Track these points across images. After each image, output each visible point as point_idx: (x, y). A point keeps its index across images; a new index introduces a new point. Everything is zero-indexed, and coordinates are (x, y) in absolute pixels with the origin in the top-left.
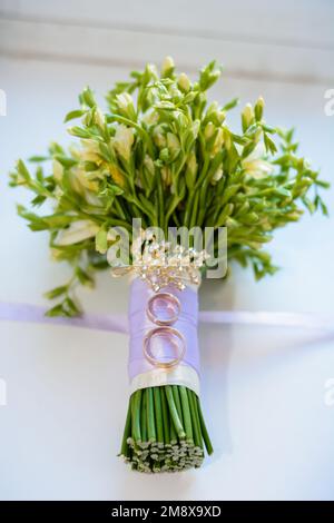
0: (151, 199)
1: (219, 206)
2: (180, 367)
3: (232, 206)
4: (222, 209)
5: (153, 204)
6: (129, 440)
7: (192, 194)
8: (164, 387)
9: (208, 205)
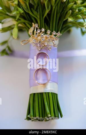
0: (36, 10)
1: (66, 12)
2: (49, 84)
3: (71, 11)
4: (67, 13)
5: (38, 12)
6: (28, 116)
7: (54, 8)
8: (42, 93)
9: (61, 11)
